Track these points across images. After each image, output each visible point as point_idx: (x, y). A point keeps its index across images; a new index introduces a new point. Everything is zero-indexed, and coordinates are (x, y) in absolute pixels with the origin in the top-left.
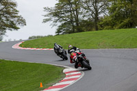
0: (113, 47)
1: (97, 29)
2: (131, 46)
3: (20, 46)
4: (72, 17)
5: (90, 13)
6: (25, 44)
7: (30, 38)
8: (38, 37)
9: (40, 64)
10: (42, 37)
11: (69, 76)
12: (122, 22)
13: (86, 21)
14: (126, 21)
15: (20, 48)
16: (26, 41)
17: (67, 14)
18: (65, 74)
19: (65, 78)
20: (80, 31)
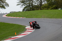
0: (48, 17)
1: (41, 9)
2: (56, 18)
3: (6, 16)
4: (30, 4)
5: (38, 2)
6: (9, 15)
7: (10, 12)
8: (14, 12)
9: (15, 24)
10: (16, 12)
11: (28, 30)
12: (52, 6)
13: (36, 6)
14: (54, 6)
15: (6, 17)
16: (9, 14)
17: (28, 2)
18: (26, 29)
19: (27, 31)
20: (33, 10)
